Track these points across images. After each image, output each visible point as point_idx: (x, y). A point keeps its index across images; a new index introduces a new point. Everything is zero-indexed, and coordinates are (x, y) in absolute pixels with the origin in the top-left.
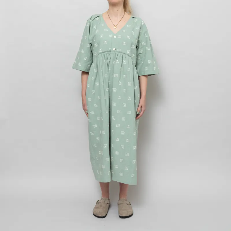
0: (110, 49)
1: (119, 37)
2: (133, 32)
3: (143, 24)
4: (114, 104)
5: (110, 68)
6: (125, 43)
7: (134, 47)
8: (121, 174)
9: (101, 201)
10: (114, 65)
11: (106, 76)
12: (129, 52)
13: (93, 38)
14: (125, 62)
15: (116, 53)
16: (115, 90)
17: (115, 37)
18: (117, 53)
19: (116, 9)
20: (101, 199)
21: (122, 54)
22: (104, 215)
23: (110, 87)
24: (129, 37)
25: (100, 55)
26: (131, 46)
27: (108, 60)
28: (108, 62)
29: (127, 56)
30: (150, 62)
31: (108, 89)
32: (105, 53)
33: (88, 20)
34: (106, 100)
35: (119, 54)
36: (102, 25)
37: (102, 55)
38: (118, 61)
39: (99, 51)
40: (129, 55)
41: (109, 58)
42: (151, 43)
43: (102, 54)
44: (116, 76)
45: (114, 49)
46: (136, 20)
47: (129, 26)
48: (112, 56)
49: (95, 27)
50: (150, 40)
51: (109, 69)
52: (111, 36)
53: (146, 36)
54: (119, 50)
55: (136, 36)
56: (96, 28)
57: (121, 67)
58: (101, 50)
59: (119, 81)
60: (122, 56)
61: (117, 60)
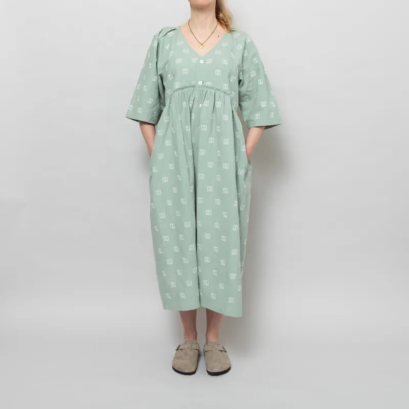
0: (193, 83)
1: (209, 61)
2: (232, 55)
3: (248, 41)
4: (201, 177)
5: (193, 115)
6: (218, 72)
7: (234, 79)
8: (213, 296)
9: (186, 345)
10: (200, 109)
11: (188, 129)
12: (226, 87)
13: (165, 66)
14: (219, 104)
15: (203, 90)
16: (202, 152)
17: (202, 62)
18: (205, 89)
19: (202, 16)
20: (186, 343)
21: (213, 91)
22: (193, 370)
23: (194, 148)
24: (225, 62)
25: (176, 93)
26: (229, 78)
27: (191, 102)
28: (191, 105)
29: (222, 94)
30: (263, 104)
31: (191, 151)
32: (186, 89)
33: (154, 36)
34: (188, 169)
35: (209, 90)
36: (180, 43)
37: (181, 93)
38: (207, 103)
39: (174, 85)
40: (225, 93)
41: (192, 99)
42: (266, 73)
43: (180, 91)
44: (204, 128)
45: (200, 83)
46: (236, 35)
47: (224, 44)
48: (196, 94)
49: (167, 47)
50: (263, 68)
51: (193, 118)
52: (194, 60)
53: (255, 60)
54: (208, 84)
55: (238, 61)
56: (170, 48)
57: (213, 113)
58: (177, 85)
59: (209, 137)
60: (213, 94)
61: (206, 101)
